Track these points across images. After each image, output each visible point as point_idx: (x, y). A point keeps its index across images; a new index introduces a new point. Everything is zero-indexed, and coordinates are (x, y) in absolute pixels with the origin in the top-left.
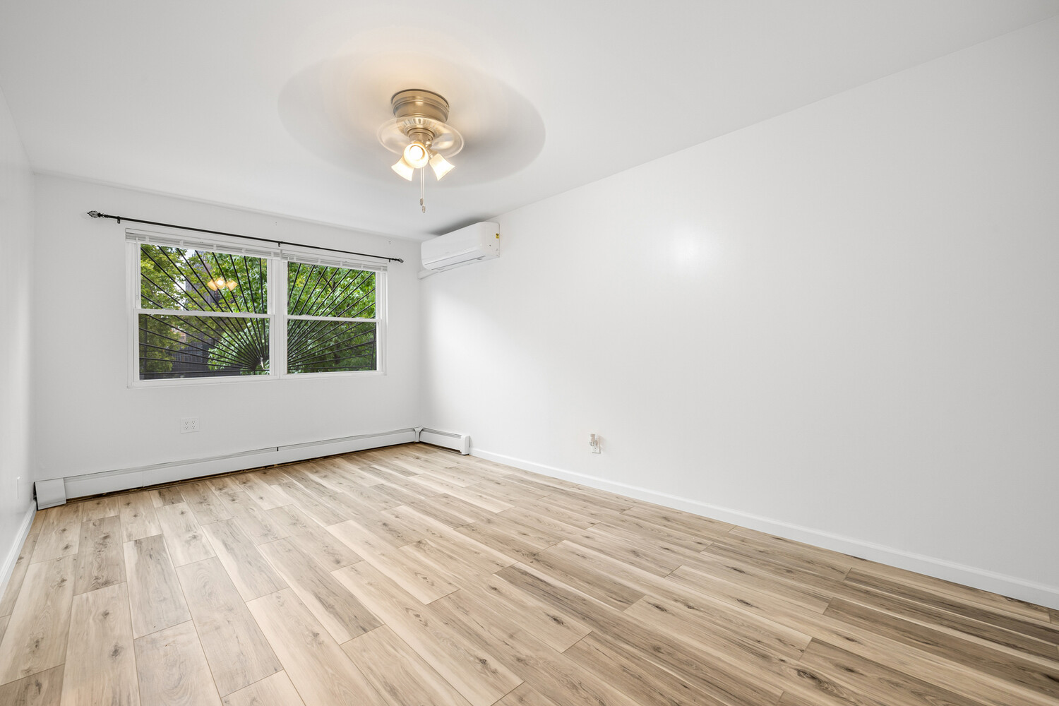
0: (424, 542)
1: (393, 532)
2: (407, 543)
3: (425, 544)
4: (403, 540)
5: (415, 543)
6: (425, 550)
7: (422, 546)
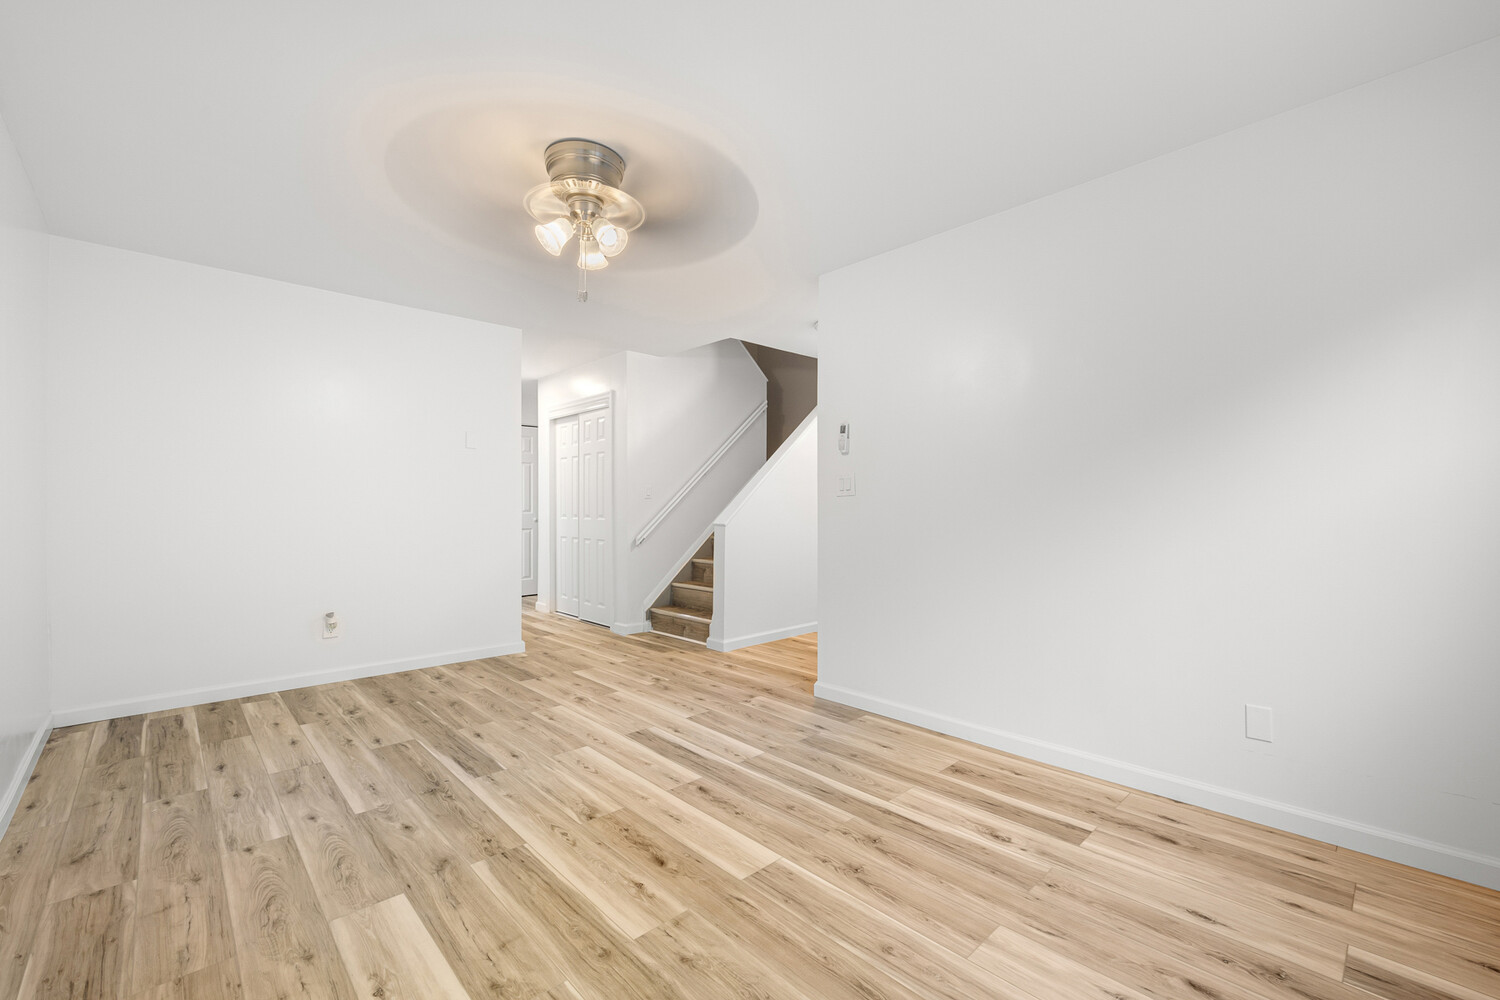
0: (583, 818)
1: (638, 840)
2: (611, 817)
3: (582, 813)
4: (617, 823)
5: (598, 815)
6: (583, 803)
7: (587, 811)
